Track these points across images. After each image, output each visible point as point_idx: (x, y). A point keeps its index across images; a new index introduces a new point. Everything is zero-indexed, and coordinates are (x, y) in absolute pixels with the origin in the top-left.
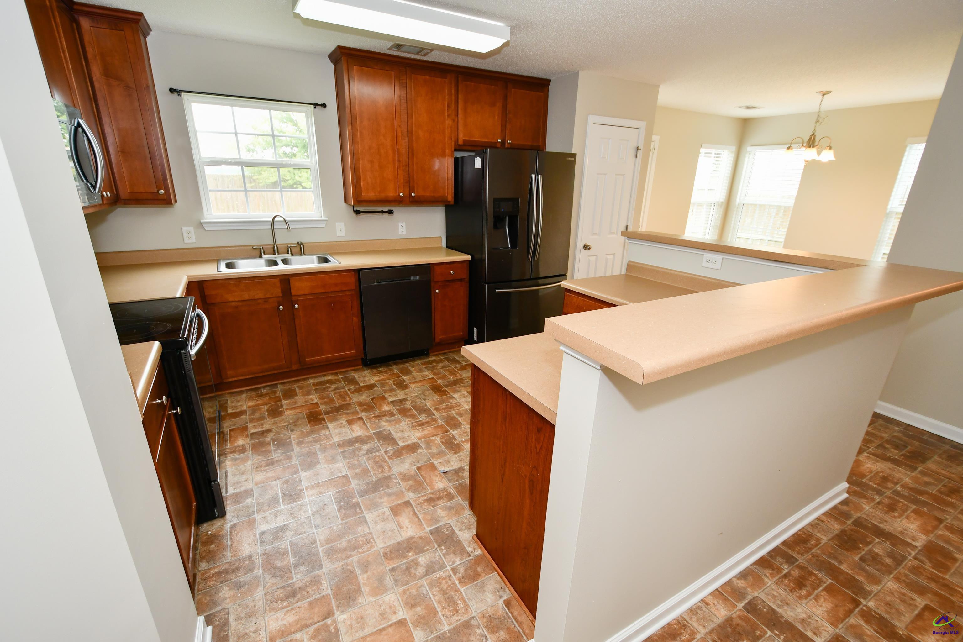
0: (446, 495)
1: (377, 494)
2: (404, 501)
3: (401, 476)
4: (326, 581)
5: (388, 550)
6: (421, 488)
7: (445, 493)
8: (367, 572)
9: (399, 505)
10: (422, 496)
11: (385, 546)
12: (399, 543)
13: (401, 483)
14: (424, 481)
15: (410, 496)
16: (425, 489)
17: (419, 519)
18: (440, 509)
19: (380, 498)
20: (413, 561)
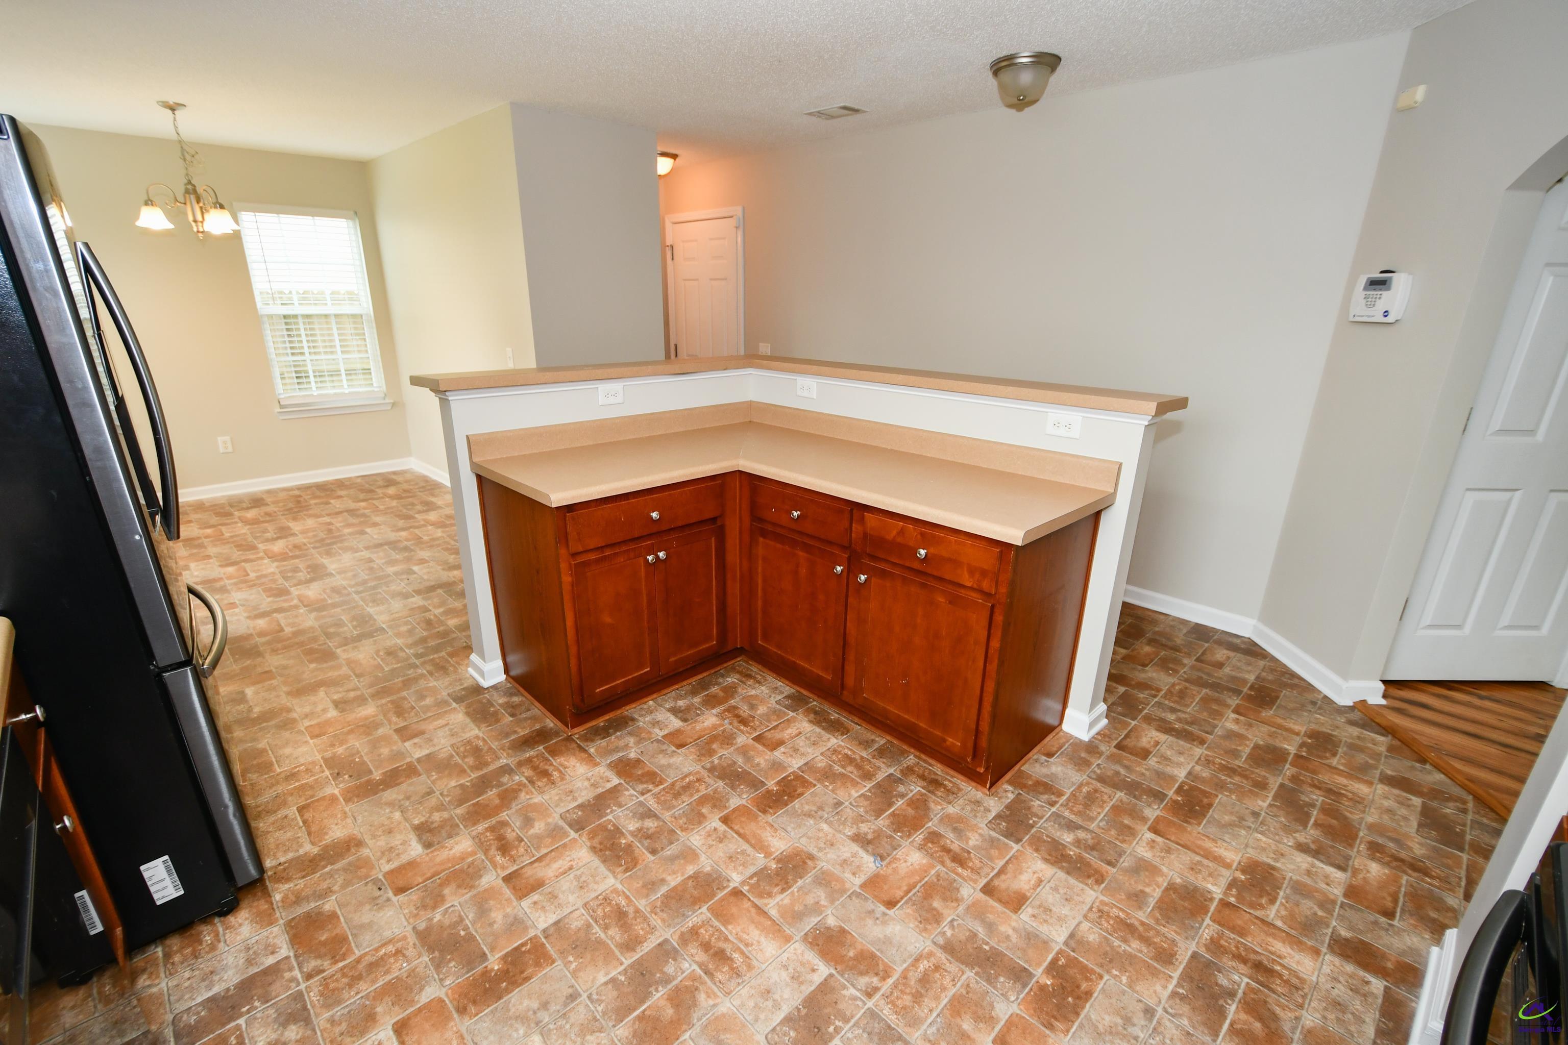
0: (933, 843)
1: (1002, 948)
2: (987, 898)
3: (929, 927)
4: (1202, 935)
5: (1090, 881)
6: (941, 882)
7: (930, 845)
8: (1142, 891)
9: (1000, 901)
10: (957, 874)
11: (1086, 888)
12: (1068, 873)
13: (949, 919)
14: (920, 885)
15: (969, 892)
16: (938, 875)
17: (1007, 862)
18: (967, 843)
19: (1008, 937)
20: (1078, 847)
